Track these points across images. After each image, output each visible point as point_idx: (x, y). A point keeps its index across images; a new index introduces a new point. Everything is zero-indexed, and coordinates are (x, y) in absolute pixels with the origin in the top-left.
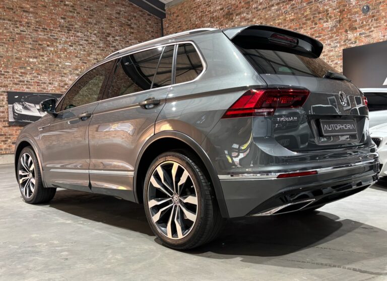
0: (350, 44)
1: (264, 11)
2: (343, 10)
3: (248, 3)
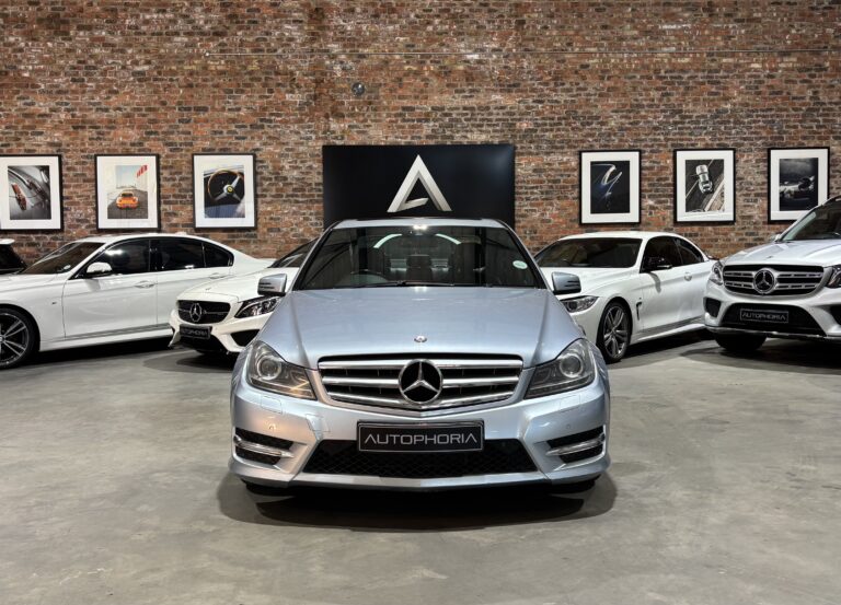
0: (334, 139)
1: (155, 38)
2: (320, 79)
3: (112, 10)
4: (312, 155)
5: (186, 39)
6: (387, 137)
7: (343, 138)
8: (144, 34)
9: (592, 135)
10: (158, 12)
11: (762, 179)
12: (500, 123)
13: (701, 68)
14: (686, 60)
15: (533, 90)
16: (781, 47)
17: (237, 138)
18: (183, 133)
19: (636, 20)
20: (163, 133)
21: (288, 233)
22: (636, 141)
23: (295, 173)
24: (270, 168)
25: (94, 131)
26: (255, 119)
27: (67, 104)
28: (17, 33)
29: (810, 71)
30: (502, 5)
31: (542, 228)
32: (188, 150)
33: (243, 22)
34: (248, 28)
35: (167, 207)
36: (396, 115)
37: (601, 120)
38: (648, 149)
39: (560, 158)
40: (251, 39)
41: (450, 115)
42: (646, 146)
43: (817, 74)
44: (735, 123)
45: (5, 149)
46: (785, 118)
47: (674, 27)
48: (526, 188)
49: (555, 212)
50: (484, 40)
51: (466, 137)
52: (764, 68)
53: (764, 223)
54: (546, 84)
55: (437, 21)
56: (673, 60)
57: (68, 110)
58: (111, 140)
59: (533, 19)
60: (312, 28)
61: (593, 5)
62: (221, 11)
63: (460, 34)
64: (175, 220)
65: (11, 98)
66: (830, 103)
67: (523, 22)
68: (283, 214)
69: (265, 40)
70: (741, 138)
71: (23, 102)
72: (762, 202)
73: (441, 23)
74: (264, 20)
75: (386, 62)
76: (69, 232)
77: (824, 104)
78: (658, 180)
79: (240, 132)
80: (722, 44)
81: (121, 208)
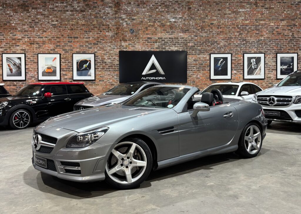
0: (123, 48)
1: (59, 12)
2: (118, 28)
3: (44, 2)
4: (115, 54)
5: (71, 13)
6: (142, 48)
7: (126, 48)
8: (56, 11)
9: (215, 48)
10: (61, 3)
11: (274, 64)
12: (182, 43)
13: (253, 25)
14: (248, 22)
15: (194, 32)
16: (281, 18)
17: (89, 48)
18: (69, 46)
19: (230, 8)
20: (62, 46)
21: (106, 82)
22: (230, 50)
23: (109, 61)
24: (100, 59)
25: (37, 45)
26: (95, 41)
27: (28, 35)
28: (10, 10)
29: (291, 26)
30: (182, 2)
31: (197, 80)
32: (71, 52)
33: (91, 7)
34: (93, 9)
35: (63, 72)
36: (145, 40)
37: (218, 43)
38: (234, 53)
39: (203, 56)
40: (93, 13)
41: (164, 40)
42: (234, 52)
43: (293, 27)
44: (265, 44)
45: (5, 51)
46: (282, 43)
47: (244, 10)
48: (191, 66)
49: (201, 75)
50: (177, 14)
51: (170, 48)
52: (275, 25)
53: (275, 79)
54: (199, 30)
55: (160, 7)
56: (243, 22)
57: (28, 38)
58: (43, 48)
59: (194, 7)
60: (116, 9)
61: (215, 2)
62: (83, 3)
63: (169, 12)
64: (66, 77)
65: (7, 33)
66: (298, 37)
67: (190, 8)
68: (105, 75)
69: (99, 13)
70: (267, 50)
71: (12, 34)
72: (274, 72)
73: (161, 8)
74: (99, 7)
75: (142, 22)
76: (28, 81)
77: (296, 38)
78: (238, 64)
79: (90, 46)
80: (260, 16)
81: (47, 73)
